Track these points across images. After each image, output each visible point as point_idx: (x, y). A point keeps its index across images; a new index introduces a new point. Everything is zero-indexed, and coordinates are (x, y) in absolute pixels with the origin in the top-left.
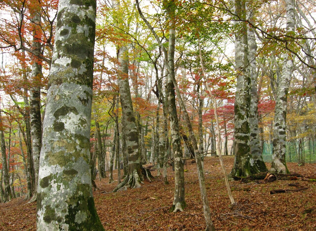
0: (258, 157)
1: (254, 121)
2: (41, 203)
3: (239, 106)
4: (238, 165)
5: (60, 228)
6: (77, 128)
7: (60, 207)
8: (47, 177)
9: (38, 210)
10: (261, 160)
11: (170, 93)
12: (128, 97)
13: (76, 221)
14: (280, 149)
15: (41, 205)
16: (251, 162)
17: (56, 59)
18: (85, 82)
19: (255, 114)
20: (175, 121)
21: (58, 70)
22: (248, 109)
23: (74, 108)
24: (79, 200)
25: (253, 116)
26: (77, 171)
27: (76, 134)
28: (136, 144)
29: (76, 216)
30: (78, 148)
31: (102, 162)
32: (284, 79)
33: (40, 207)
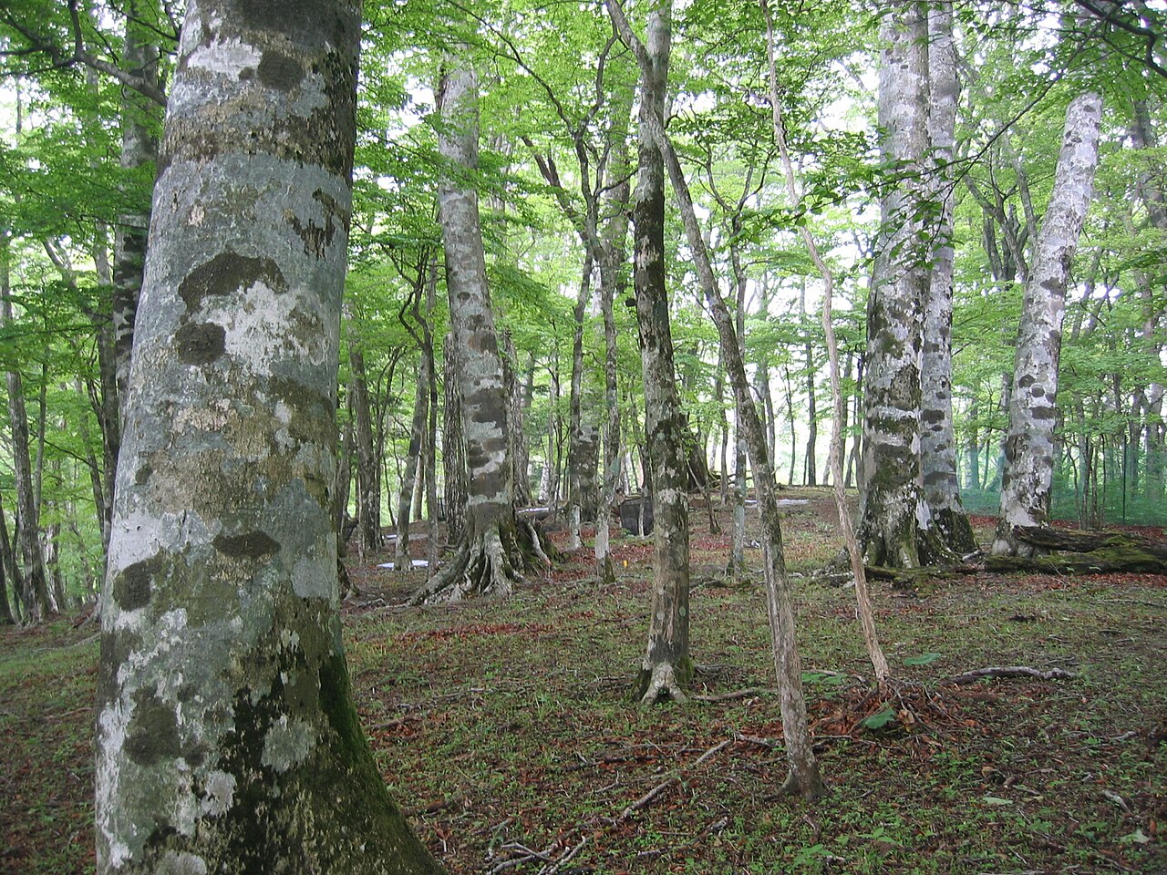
0: (947, 497)
1: (935, 364)
2: (115, 674)
3: (886, 306)
4: (874, 525)
5: (195, 789)
6: (282, 351)
7: (197, 698)
8: (142, 564)
9: (102, 706)
10: (955, 508)
11: (646, 240)
12: (474, 259)
13: (266, 760)
14: (1033, 474)
15: (115, 685)
16: (923, 514)
17: (195, 50)
18: (318, 151)
19: (940, 340)
20: (662, 350)
21: (204, 95)
22: (919, 318)
23: (271, 263)
24: (284, 667)
25: (936, 347)
26: (278, 539)
27: (274, 378)
28: (498, 433)
29: (267, 737)
30: (283, 438)
31: (370, 493)
32: (1062, 213)
33: (113, 691)
